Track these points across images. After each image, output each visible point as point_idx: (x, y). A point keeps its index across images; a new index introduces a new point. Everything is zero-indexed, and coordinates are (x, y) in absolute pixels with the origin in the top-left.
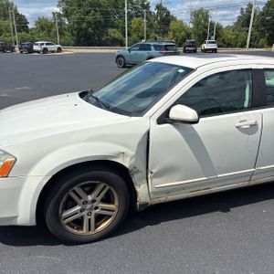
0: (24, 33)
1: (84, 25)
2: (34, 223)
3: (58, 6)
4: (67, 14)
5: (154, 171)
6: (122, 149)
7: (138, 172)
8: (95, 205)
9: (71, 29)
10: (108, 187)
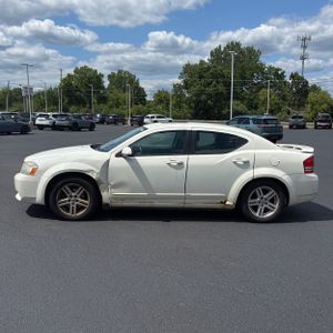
0: (140, 106)
1: (204, 97)
2: (43, 203)
3: (180, 78)
4: (187, 85)
5: (111, 184)
6: (92, 168)
7: (102, 183)
8: (76, 199)
9: (189, 101)
10: (84, 190)
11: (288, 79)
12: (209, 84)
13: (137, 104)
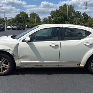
1: (57, 20)
5: (20, 56)
6: (9, 48)
7: (15, 56)
8: (2, 64)
9: (53, 21)
10: (5, 59)
11: (82, 14)
12: (59, 16)
13: (38, 22)
